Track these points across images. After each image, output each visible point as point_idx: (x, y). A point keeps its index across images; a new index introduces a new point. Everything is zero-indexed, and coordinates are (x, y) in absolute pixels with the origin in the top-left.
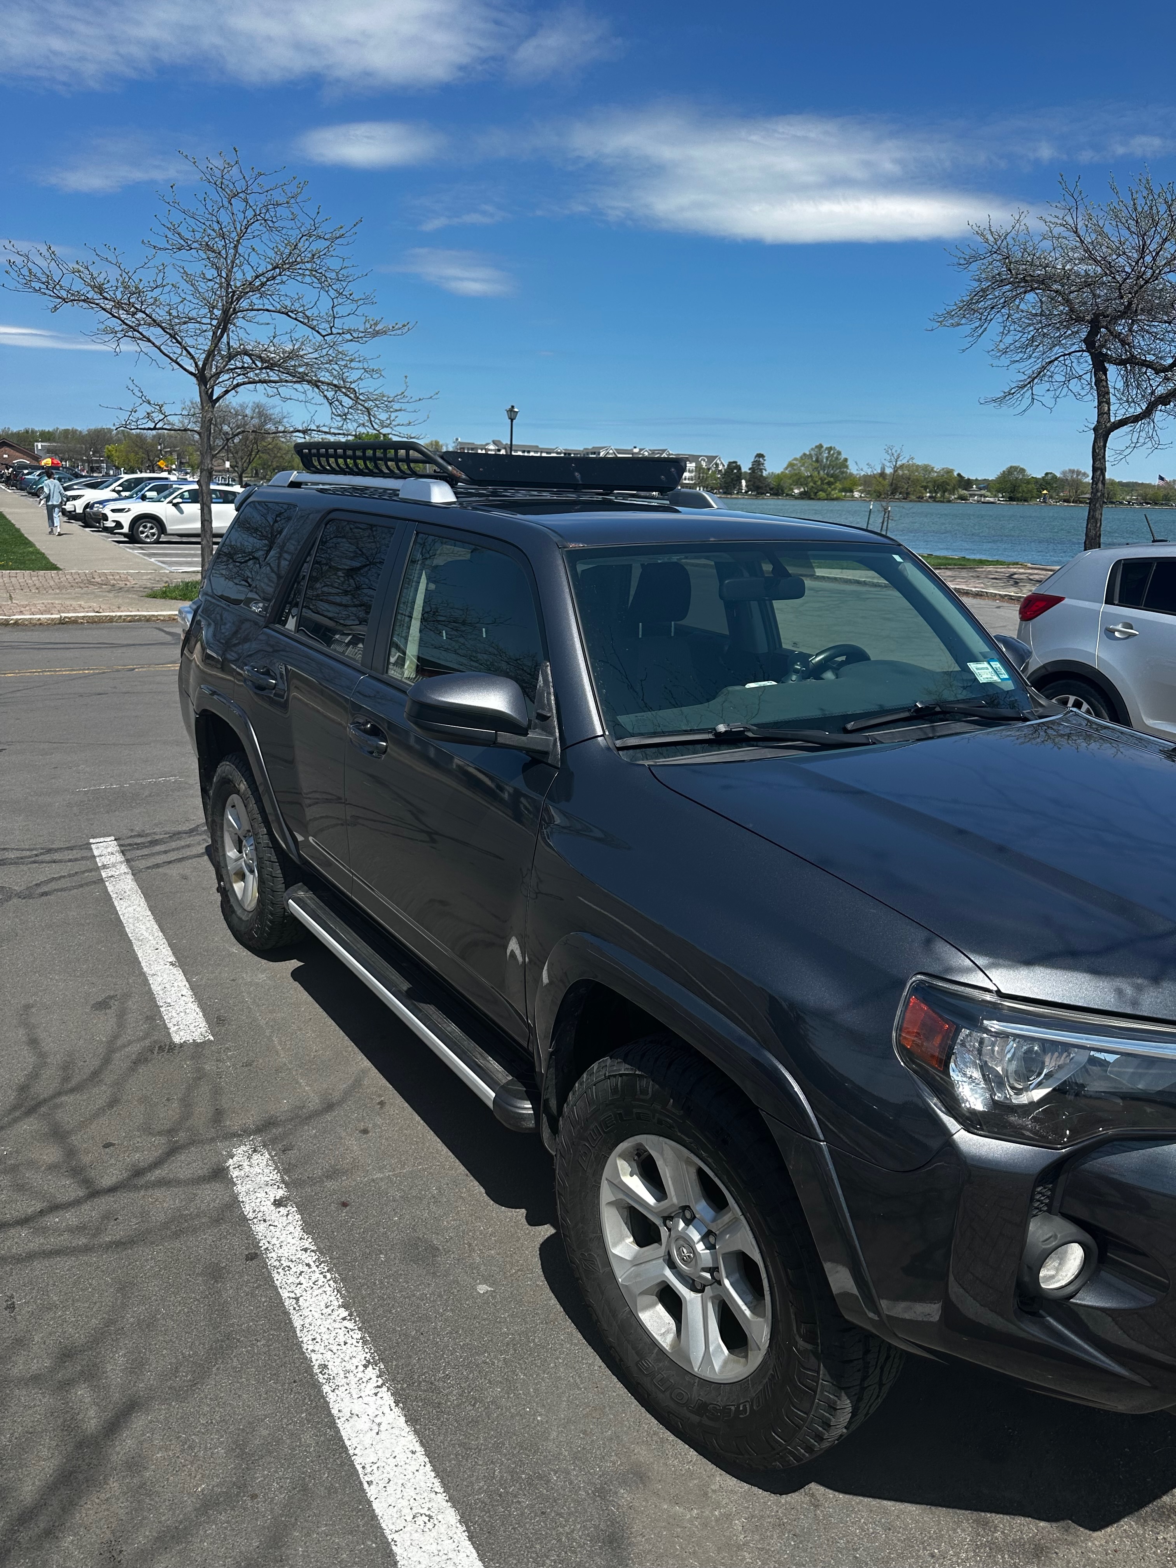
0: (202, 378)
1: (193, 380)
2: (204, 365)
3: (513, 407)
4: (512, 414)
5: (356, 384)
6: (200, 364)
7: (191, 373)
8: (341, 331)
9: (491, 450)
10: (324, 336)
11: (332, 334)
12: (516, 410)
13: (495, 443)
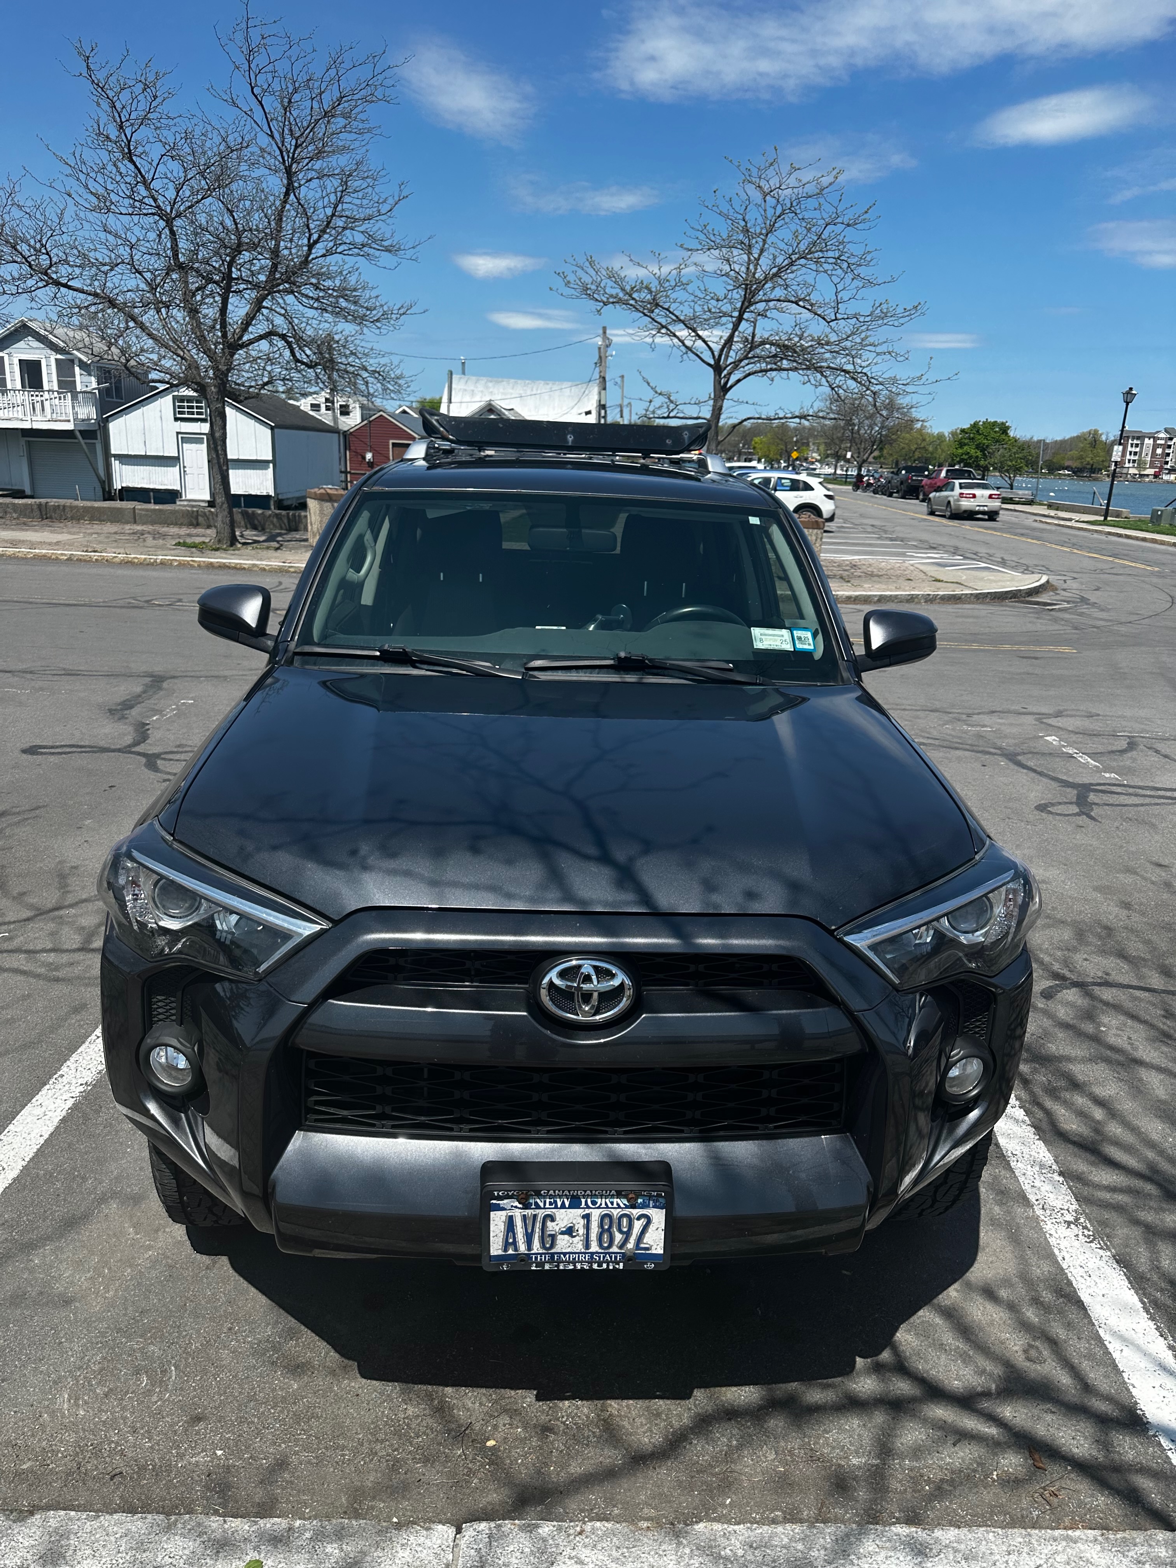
0: (717, 368)
1: (711, 370)
2: (720, 356)
3: (1131, 389)
4: (1129, 397)
5: (869, 368)
6: (716, 354)
7: (709, 365)
8: (846, 316)
9: (1161, 439)
10: (828, 322)
11: (836, 319)
12: (1134, 392)
13: (1166, 430)
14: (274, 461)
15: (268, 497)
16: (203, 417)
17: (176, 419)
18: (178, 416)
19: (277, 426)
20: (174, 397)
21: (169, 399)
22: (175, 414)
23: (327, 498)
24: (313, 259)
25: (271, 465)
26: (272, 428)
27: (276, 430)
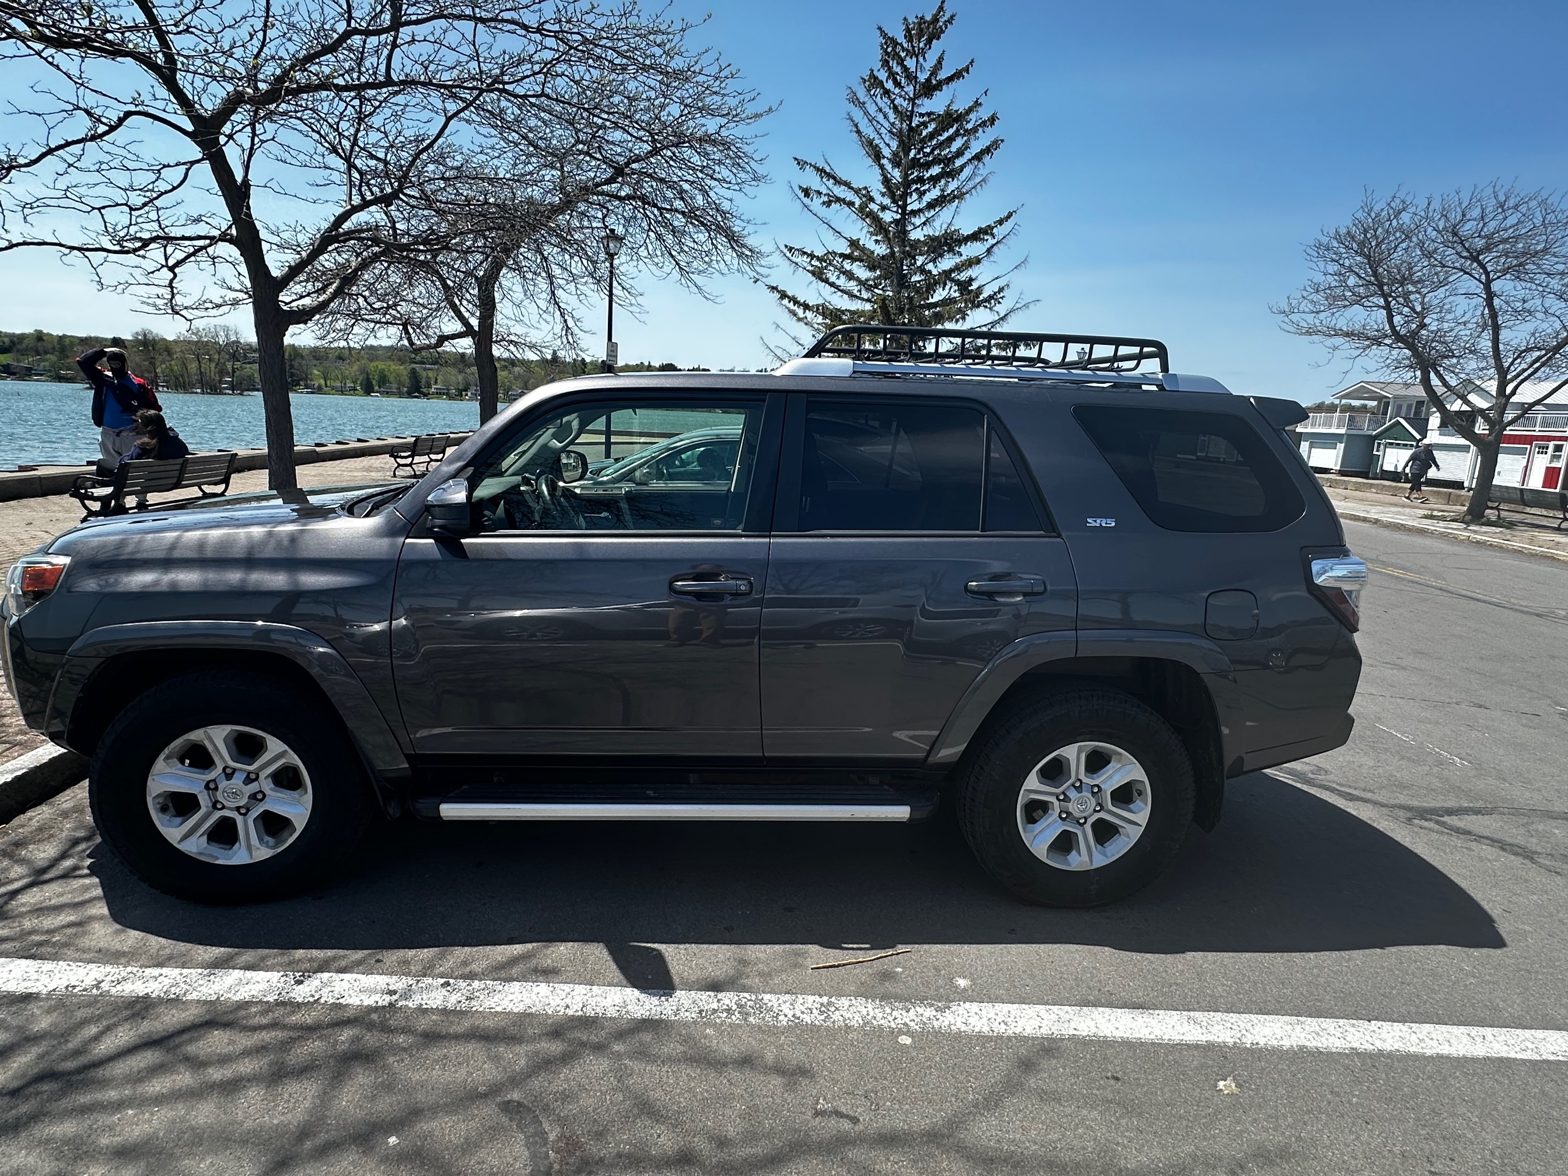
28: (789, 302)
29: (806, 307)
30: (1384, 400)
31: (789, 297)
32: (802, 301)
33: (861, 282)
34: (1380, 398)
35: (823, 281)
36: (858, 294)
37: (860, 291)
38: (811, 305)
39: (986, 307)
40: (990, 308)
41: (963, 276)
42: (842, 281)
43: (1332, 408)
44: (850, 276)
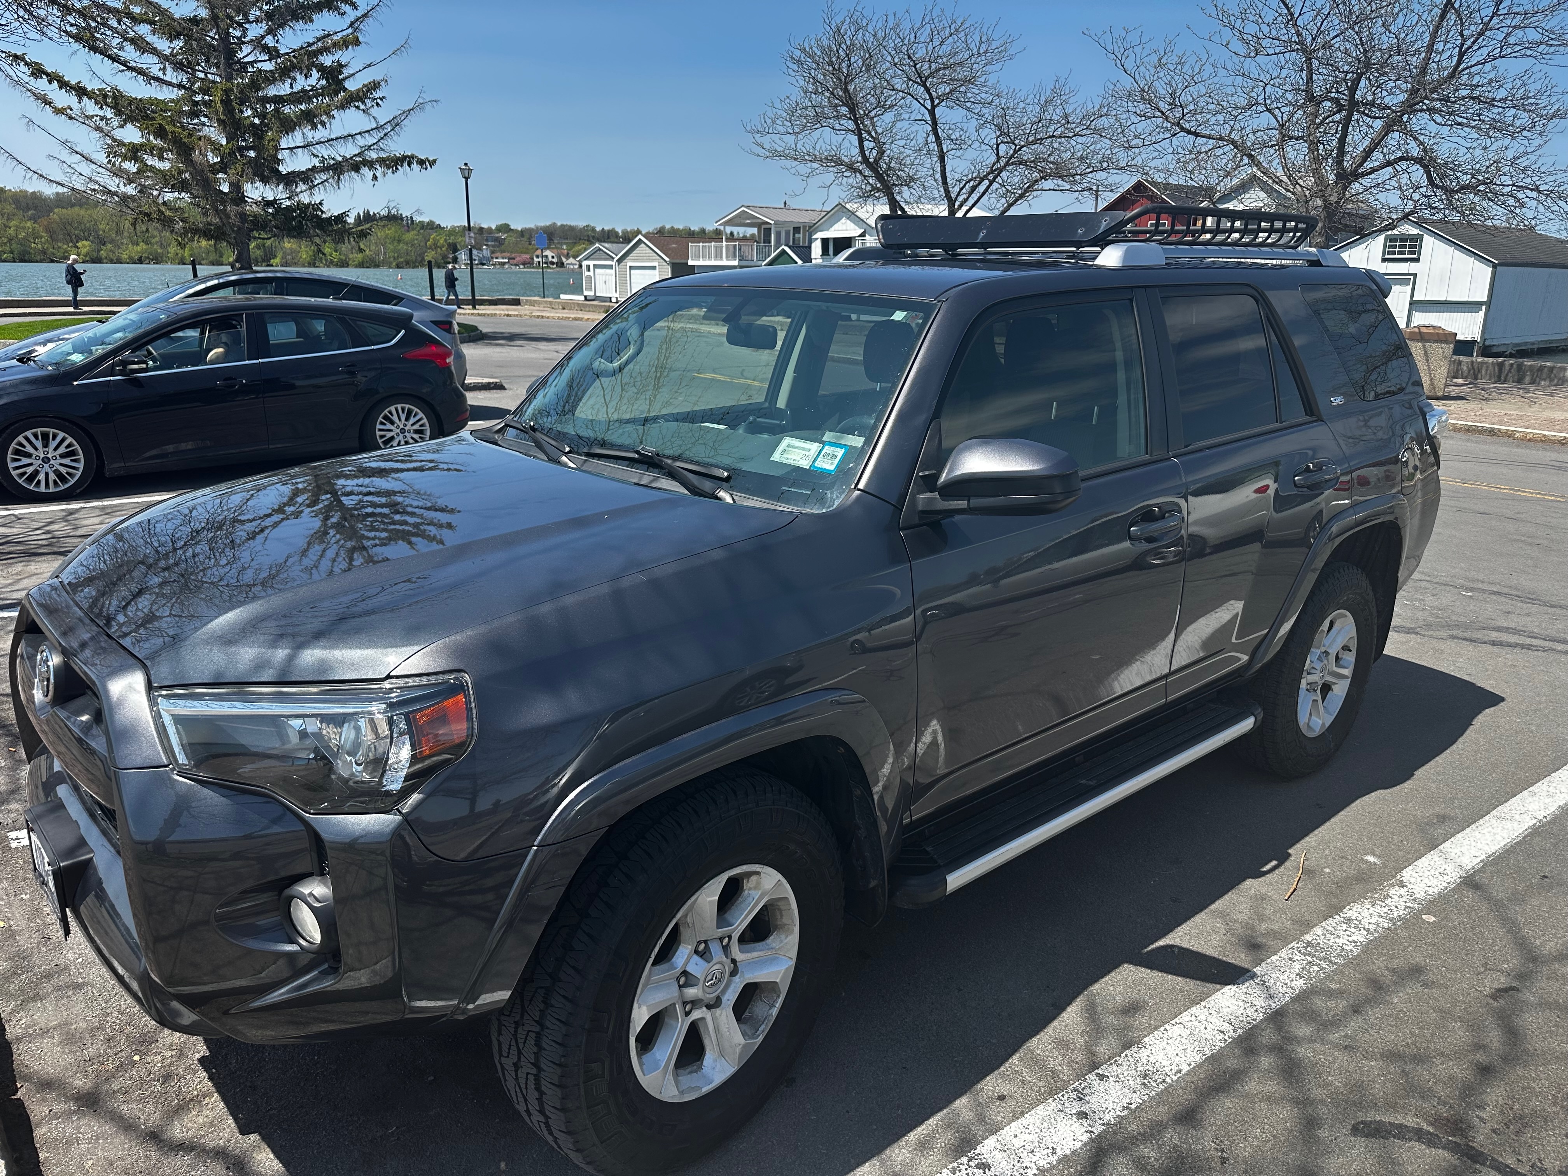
14: (1489, 303)
15: (1473, 342)
16: (1415, 256)
17: (1384, 260)
18: (1387, 256)
19: (1500, 264)
20: (1387, 237)
21: (1381, 239)
22: (1384, 254)
23: (1419, 337)
24: (1464, 69)
25: (1484, 307)
26: (1495, 266)
27: (1498, 268)
28: (50, 82)
29: (81, 92)
30: (763, 227)
31: (47, 75)
32: (73, 82)
33: (165, 58)
34: (760, 225)
35: (94, 49)
36: (160, 75)
37: (164, 70)
38: (89, 89)
39: (357, 108)
40: (364, 111)
41: (327, 60)
42: (130, 53)
43: (717, 235)
44: (142, 46)
